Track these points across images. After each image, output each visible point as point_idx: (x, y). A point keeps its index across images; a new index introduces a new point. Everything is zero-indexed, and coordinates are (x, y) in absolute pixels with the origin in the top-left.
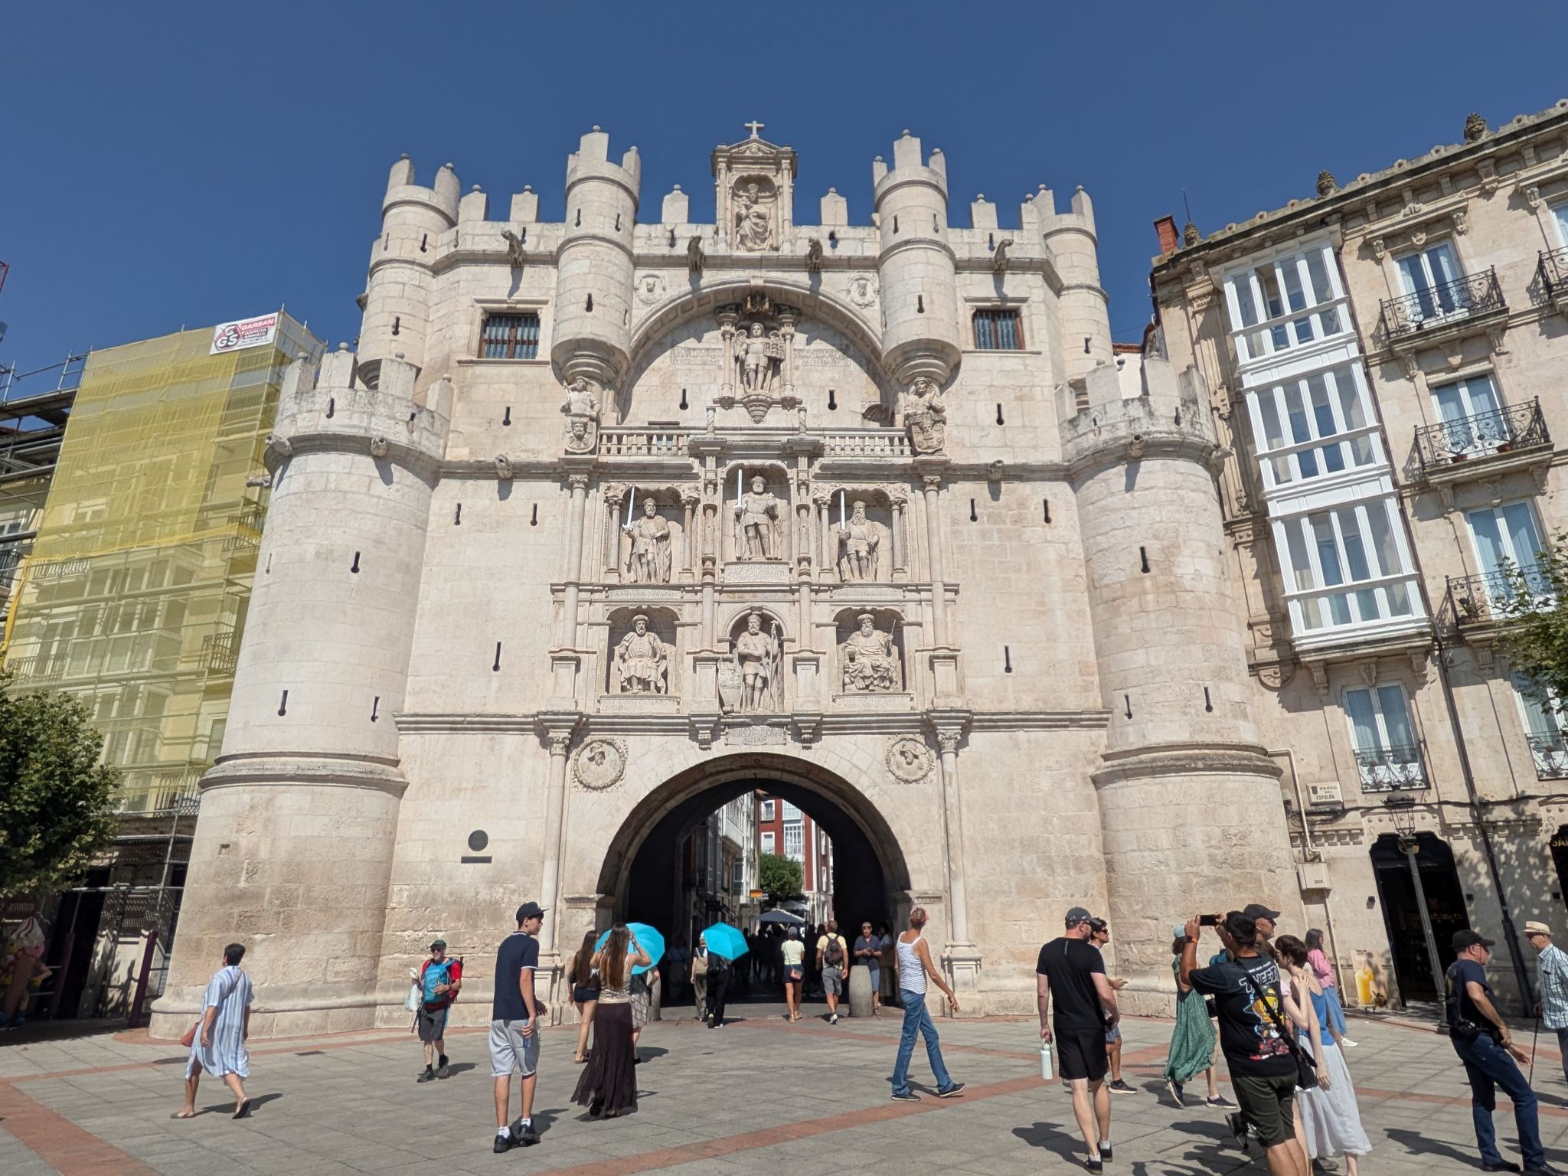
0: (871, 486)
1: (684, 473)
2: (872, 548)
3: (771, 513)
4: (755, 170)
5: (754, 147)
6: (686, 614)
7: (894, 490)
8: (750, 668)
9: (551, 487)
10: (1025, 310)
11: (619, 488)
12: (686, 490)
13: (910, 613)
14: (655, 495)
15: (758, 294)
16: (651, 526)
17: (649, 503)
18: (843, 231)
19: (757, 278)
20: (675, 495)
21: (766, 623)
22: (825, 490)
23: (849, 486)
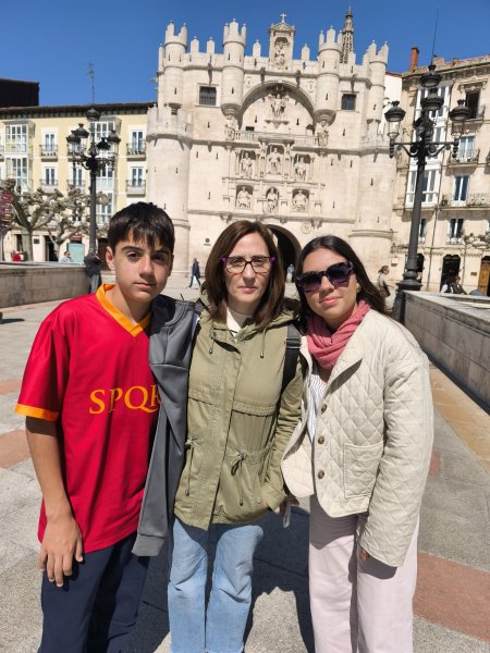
0: (305, 153)
1: (257, 147)
2: (304, 172)
3: (279, 160)
4: (282, 35)
5: (283, 26)
6: (255, 187)
7: (312, 155)
8: (270, 203)
9: (222, 148)
10: (358, 96)
11: (239, 150)
12: (257, 151)
13: (312, 191)
14: (249, 152)
15: (280, 85)
16: (247, 161)
17: (247, 155)
18: (308, 63)
19: (280, 80)
20: (254, 152)
21: (275, 191)
22: (293, 154)
23: (300, 153)
